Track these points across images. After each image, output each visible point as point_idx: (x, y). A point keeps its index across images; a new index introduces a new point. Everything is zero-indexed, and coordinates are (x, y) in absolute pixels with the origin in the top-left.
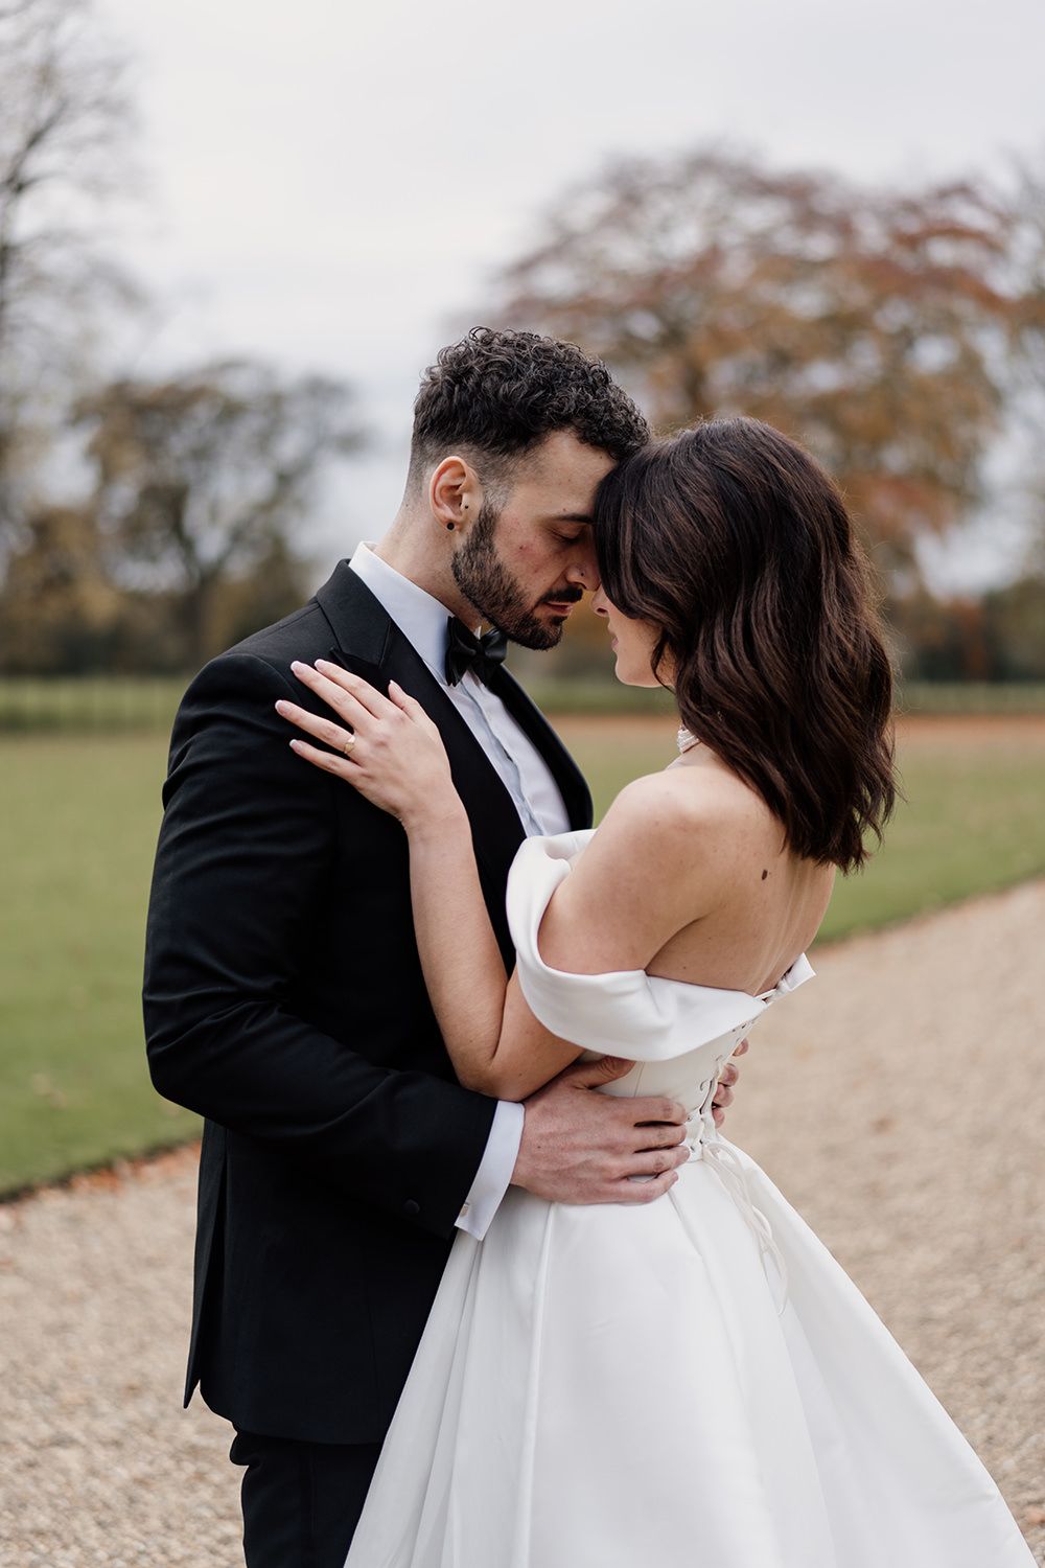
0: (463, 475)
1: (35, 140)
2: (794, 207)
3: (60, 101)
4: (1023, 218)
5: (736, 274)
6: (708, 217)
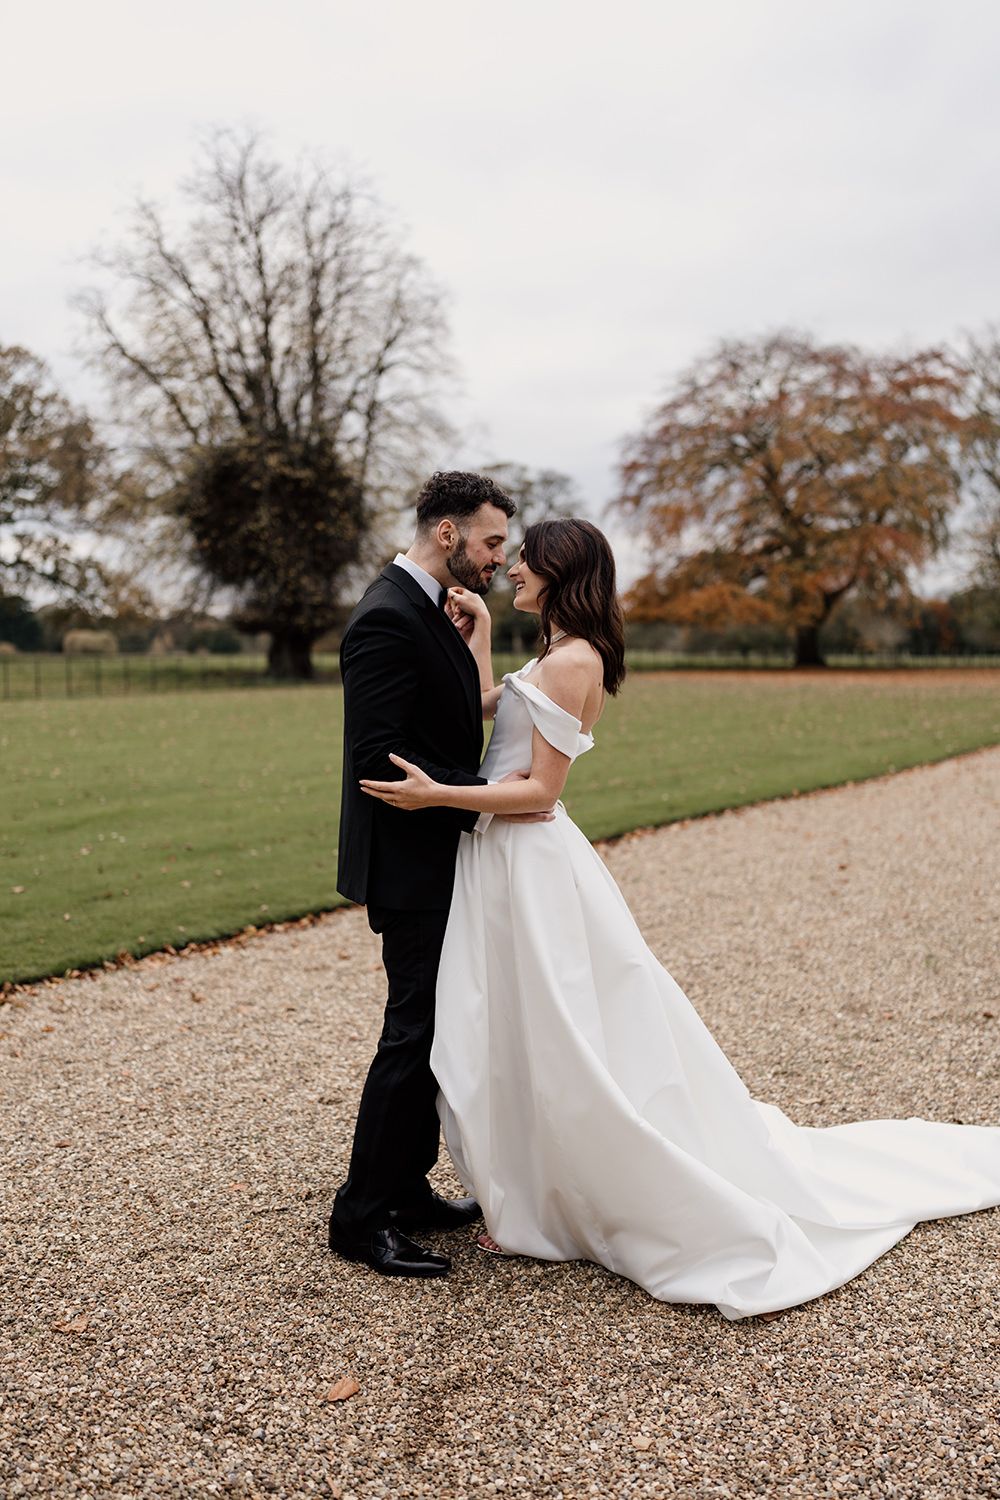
0: (450, 527)
1: (389, 344)
2: (832, 369)
3: (404, 320)
4: (973, 372)
5: (796, 408)
6: (779, 376)
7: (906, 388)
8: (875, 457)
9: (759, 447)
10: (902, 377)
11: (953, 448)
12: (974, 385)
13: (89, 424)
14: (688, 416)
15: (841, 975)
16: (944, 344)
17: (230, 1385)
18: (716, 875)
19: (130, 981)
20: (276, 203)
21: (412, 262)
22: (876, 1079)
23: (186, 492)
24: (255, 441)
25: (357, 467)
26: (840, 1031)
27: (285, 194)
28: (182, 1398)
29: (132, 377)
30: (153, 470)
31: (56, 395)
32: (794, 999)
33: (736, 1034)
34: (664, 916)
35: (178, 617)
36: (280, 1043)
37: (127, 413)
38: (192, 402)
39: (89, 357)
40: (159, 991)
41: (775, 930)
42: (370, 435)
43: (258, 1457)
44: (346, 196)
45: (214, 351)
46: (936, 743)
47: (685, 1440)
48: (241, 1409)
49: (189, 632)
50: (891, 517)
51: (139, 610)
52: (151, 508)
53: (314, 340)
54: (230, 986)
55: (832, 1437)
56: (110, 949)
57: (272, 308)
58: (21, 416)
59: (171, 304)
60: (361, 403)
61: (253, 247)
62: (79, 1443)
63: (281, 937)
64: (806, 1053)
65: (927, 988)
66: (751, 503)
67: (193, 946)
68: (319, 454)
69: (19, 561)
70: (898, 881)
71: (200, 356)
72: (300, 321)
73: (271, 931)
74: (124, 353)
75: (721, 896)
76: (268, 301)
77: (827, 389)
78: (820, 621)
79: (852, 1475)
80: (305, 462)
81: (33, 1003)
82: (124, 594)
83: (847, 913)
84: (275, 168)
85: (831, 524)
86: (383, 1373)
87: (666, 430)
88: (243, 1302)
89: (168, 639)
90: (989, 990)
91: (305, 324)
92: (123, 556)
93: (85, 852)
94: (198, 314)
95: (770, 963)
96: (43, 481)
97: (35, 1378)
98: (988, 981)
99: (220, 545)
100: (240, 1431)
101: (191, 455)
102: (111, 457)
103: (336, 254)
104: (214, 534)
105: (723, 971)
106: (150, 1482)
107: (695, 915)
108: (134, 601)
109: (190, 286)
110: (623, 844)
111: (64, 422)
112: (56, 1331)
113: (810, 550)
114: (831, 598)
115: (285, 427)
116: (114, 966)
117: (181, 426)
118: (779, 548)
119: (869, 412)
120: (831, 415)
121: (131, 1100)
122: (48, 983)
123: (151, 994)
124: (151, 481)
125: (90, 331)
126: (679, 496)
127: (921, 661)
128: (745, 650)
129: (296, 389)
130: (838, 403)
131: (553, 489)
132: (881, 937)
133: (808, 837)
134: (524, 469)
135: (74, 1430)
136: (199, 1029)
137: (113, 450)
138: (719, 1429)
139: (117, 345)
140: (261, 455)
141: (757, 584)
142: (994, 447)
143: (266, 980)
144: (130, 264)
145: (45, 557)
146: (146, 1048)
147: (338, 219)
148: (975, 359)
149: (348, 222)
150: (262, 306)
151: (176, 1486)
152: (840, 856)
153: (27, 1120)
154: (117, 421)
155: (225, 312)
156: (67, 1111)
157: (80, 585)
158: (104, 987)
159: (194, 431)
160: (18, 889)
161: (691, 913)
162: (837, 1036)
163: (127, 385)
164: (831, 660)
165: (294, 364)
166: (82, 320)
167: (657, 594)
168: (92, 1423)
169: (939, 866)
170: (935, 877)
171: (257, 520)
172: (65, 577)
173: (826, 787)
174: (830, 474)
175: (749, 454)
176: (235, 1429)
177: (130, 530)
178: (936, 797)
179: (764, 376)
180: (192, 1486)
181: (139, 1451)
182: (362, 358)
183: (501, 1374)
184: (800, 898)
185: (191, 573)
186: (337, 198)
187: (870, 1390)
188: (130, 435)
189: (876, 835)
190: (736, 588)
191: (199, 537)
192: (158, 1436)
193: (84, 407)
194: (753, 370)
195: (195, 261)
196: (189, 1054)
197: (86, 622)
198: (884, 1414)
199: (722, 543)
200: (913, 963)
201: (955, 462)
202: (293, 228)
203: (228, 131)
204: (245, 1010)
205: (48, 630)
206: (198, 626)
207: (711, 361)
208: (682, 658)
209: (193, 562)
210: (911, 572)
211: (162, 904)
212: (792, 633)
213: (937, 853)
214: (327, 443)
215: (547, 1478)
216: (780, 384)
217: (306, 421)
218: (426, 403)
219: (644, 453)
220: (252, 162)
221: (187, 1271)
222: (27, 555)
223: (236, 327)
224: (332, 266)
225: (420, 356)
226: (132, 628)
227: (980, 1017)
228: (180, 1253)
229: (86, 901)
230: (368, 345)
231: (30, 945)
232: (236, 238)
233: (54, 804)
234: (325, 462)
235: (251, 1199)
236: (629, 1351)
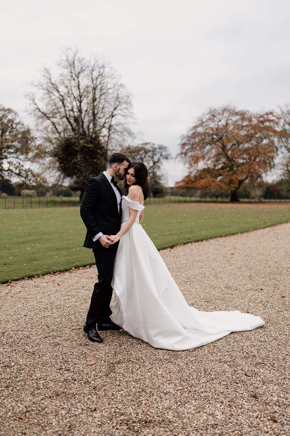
0: (116, 165)
1: (115, 109)
2: (241, 117)
3: (119, 102)
4: (281, 118)
5: (231, 128)
6: (226, 118)
7: (262, 122)
8: (254, 142)
9: (221, 139)
10: (261, 119)
11: (276, 139)
12: (282, 122)
13: (30, 131)
14: (200, 130)
15: (226, 280)
16: (273, 110)
17: (66, 362)
18: (198, 256)
19: (41, 281)
20: (83, 69)
21: (122, 86)
22: (230, 303)
23: (57, 150)
24: (77, 136)
25: (106, 143)
26: (223, 292)
27: (86, 66)
28: (55, 364)
29: (42, 118)
30: (47, 144)
31: (20, 122)
32: (213, 285)
33: (196, 293)
34: (183, 266)
35: (54, 186)
36: (80, 294)
37: (40, 128)
38: (59, 125)
39: (30, 112)
40: (49, 283)
41: (211, 269)
42: (109, 135)
43: (72, 375)
44: (103, 67)
45: (65, 110)
46: (265, 222)
47: (170, 373)
48: (68, 366)
49: (57, 190)
50: (258, 159)
51: (43, 184)
52: (47, 155)
53: (94, 108)
54: (68, 282)
55: (203, 373)
56: (36, 273)
57: (82, 99)
58: (10, 128)
59: (53, 97)
60: (107, 125)
61: (77, 82)
62: (32, 372)
63: (81, 271)
64: (213, 297)
65: (248, 283)
66: (218, 155)
67: (58, 272)
68: (95, 140)
69: (9, 170)
70: (246, 257)
71: (62, 112)
72: (90, 102)
73: (79, 269)
74: (40, 111)
75: (199, 261)
76: (81, 97)
77: (240, 123)
78: (237, 189)
79: (206, 379)
80: (91, 142)
81: (16, 286)
82: (39, 179)
83: (231, 265)
84: (83, 59)
85: (241, 161)
86: (102, 360)
87: (194, 134)
88: (70, 347)
89: (51, 192)
90: (264, 284)
91: (91, 103)
92: (39, 168)
93: (29, 249)
94: (61, 100)
95: (208, 277)
96: (16, 147)
97: (21, 360)
98: (264, 281)
99: (67, 165)
100: (68, 370)
101: (58, 140)
102: (36, 140)
103: (100, 83)
104: (65, 162)
105: (196, 279)
106: (48, 379)
107: (191, 266)
108: (42, 181)
109: (59, 92)
110: (175, 248)
111: (22, 130)
112: (26, 352)
113: (235, 169)
114: (241, 182)
115: (85, 132)
116: (37, 277)
117: (56, 132)
118: (226, 168)
119: (252, 129)
120: (241, 130)
121: (43, 306)
122: (20, 281)
123: (47, 284)
124: (47, 147)
125: (30, 105)
126: (198, 153)
127: (266, 200)
128: (217, 197)
129: (89, 121)
130: (243, 127)
131: (162, 150)
132: (239, 271)
133: (225, 247)
134: (154, 144)
135: (31, 370)
136: (60, 291)
137: (36, 138)
138: (178, 371)
139: (37, 108)
140: (78, 140)
141: (219, 178)
142: (287, 139)
143: (77, 280)
144: (42, 86)
145: (16, 169)
146: (46, 295)
147: (100, 74)
148: (282, 114)
149: (104, 74)
150: (79, 98)
151: (54, 379)
152: (232, 252)
153: (16, 310)
154: (37, 130)
155: (69, 99)
156: (26, 309)
157: (26, 176)
158: (35, 282)
159: (59, 133)
160: (11, 258)
161: (190, 265)
162: (222, 293)
163: (40, 120)
164: (241, 200)
165: (88, 114)
166: (28, 101)
167: (191, 180)
168: (35, 368)
169: (258, 254)
170: (256, 257)
171: (77, 159)
172: (22, 174)
173: (233, 234)
174: (241, 146)
175: (217, 141)
176: (67, 370)
177: (41, 161)
178: (262, 237)
179: (222, 118)
180: (58, 379)
181: (45, 374)
182: (107, 112)
183: (129, 361)
184: (219, 262)
185: (58, 173)
186: (101, 68)
187: (214, 365)
188: (42, 134)
189: (243, 246)
190: (213, 179)
191: (60, 163)
192: (49, 371)
193: (28, 126)
194: (219, 117)
195: (60, 85)
196: (57, 297)
197: (28, 187)
198: (216, 369)
199: (209, 166)
200: (245, 277)
201: (276, 144)
202: (88, 76)
203: (70, 48)
204: (71, 287)
205: (17, 190)
206: (60, 189)
207: (207, 114)
208: (198, 199)
209: (59, 170)
210: (264, 175)
211: (50, 262)
212: (229, 192)
213: (258, 251)
214: (97, 137)
215: (137, 379)
216: (227, 121)
217: (91, 130)
218: (125, 126)
219: (187, 140)
220: (77, 57)
221: (56, 341)
222: (11, 168)
223: (71, 104)
224: (99, 87)
225: (124, 112)
226: (41, 189)
227: (260, 290)
228: (55, 337)
229: (30, 261)
230: (109, 109)
231: (15, 271)
232: (72, 79)
233: (20, 237)
234: (97, 142)
235: (72, 326)
236: (159, 357)
